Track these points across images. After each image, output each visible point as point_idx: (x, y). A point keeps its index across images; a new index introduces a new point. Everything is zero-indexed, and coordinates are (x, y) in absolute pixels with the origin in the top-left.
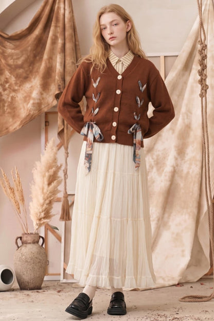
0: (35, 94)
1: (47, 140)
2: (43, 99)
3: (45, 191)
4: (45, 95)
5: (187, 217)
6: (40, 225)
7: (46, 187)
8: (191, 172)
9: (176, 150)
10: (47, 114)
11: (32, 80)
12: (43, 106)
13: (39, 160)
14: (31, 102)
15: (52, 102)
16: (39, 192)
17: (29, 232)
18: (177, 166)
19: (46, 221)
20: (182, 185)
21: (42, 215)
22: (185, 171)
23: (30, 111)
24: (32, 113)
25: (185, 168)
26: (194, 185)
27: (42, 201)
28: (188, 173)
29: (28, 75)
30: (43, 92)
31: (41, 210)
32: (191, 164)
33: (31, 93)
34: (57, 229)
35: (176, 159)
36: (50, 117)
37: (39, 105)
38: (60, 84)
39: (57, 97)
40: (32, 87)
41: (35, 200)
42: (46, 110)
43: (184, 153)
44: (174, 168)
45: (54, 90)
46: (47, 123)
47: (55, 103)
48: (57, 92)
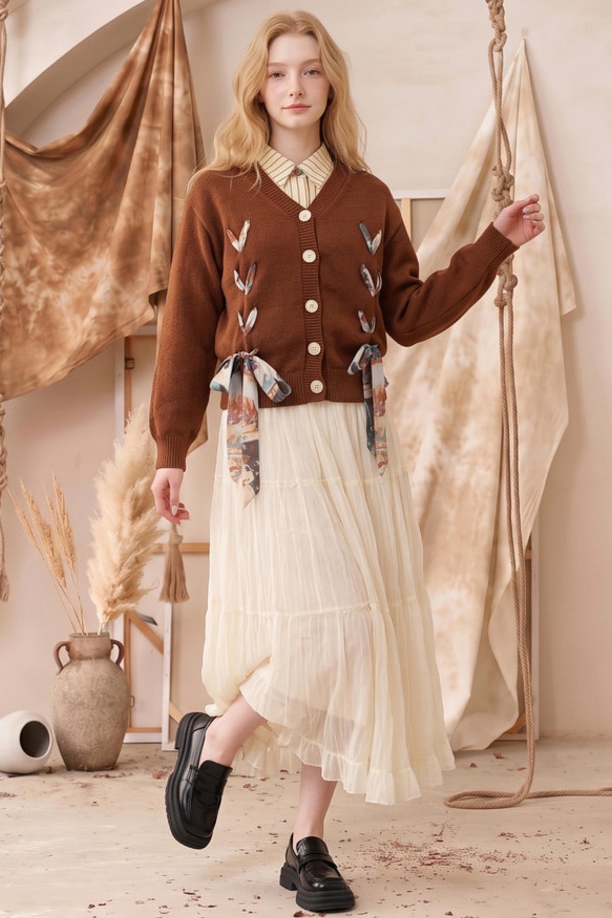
0: (101, 294)
1: (128, 407)
2: (121, 305)
3: (125, 533)
4: (125, 296)
5: (464, 592)
6: (112, 616)
7: (127, 524)
8: (473, 482)
9: (438, 431)
10: (128, 340)
11: (95, 259)
12: (120, 323)
13: (110, 455)
14: (93, 312)
15: (143, 313)
16: (111, 536)
17: (86, 631)
18: (441, 468)
19: (129, 605)
20: (452, 514)
21: (120, 589)
22: (459, 483)
23: (89, 335)
24: (94, 339)
25: (459, 472)
26: (481, 514)
27: (116, 559)
28: (467, 485)
29: (83, 245)
30: (120, 288)
31: (115, 581)
32: (473, 465)
33: (93, 287)
34: (155, 623)
35: (439, 452)
36: (137, 349)
37: (110, 321)
38: (161, 269)
39: (156, 299)
40: (92, 275)
41: (100, 554)
42: (127, 332)
43: (457, 438)
44: (433, 472)
45: (147, 283)
46: (128, 359)
47: (150, 314)
48: (154, 289)
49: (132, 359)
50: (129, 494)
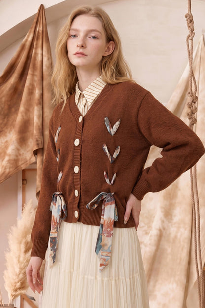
0: (11, 150)
1: (24, 202)
2: (20, 155)
3: (21, 259)
4: (22, 151)
5: (175, 285)
6: (15, 297)
7: (22, 255)
8: (179, 235)
9: (162, 212)
10: (24, 171)
11: (8, 134)
12: (20, 163)
13: (15, 223)
14: (7, 158)
15: (30, 159)
16: (15, 260)
17: (3, 303)
18: (164, 229)
19: (23, 292)
20: (169, 250)
21: (18, 285)
22: (172, 236)
23: (5, 169)
24: (8, 170)
25: (173, 230)
26: (182, 249)
27: (17, 270)
28: (176, 237)
29: (2, 128)
30: (20, 148)
31: (17, 281)
32: (179, 227)
33: (7, 147)
34: (35, 300)
35: (163, 221)
36: (28, 175)
37: (15, 162)
38: (39, 139)
39: (36, 153)
40: (7, 142)
41: (10, 269)
42: (23, 167)
43: (171, 215)
44: (160, 230)
45: (32, 145)
46: (24, 180)
47: (33, 159)
48: (35, 148)
49: (26, 180)
50: (24, 241)
